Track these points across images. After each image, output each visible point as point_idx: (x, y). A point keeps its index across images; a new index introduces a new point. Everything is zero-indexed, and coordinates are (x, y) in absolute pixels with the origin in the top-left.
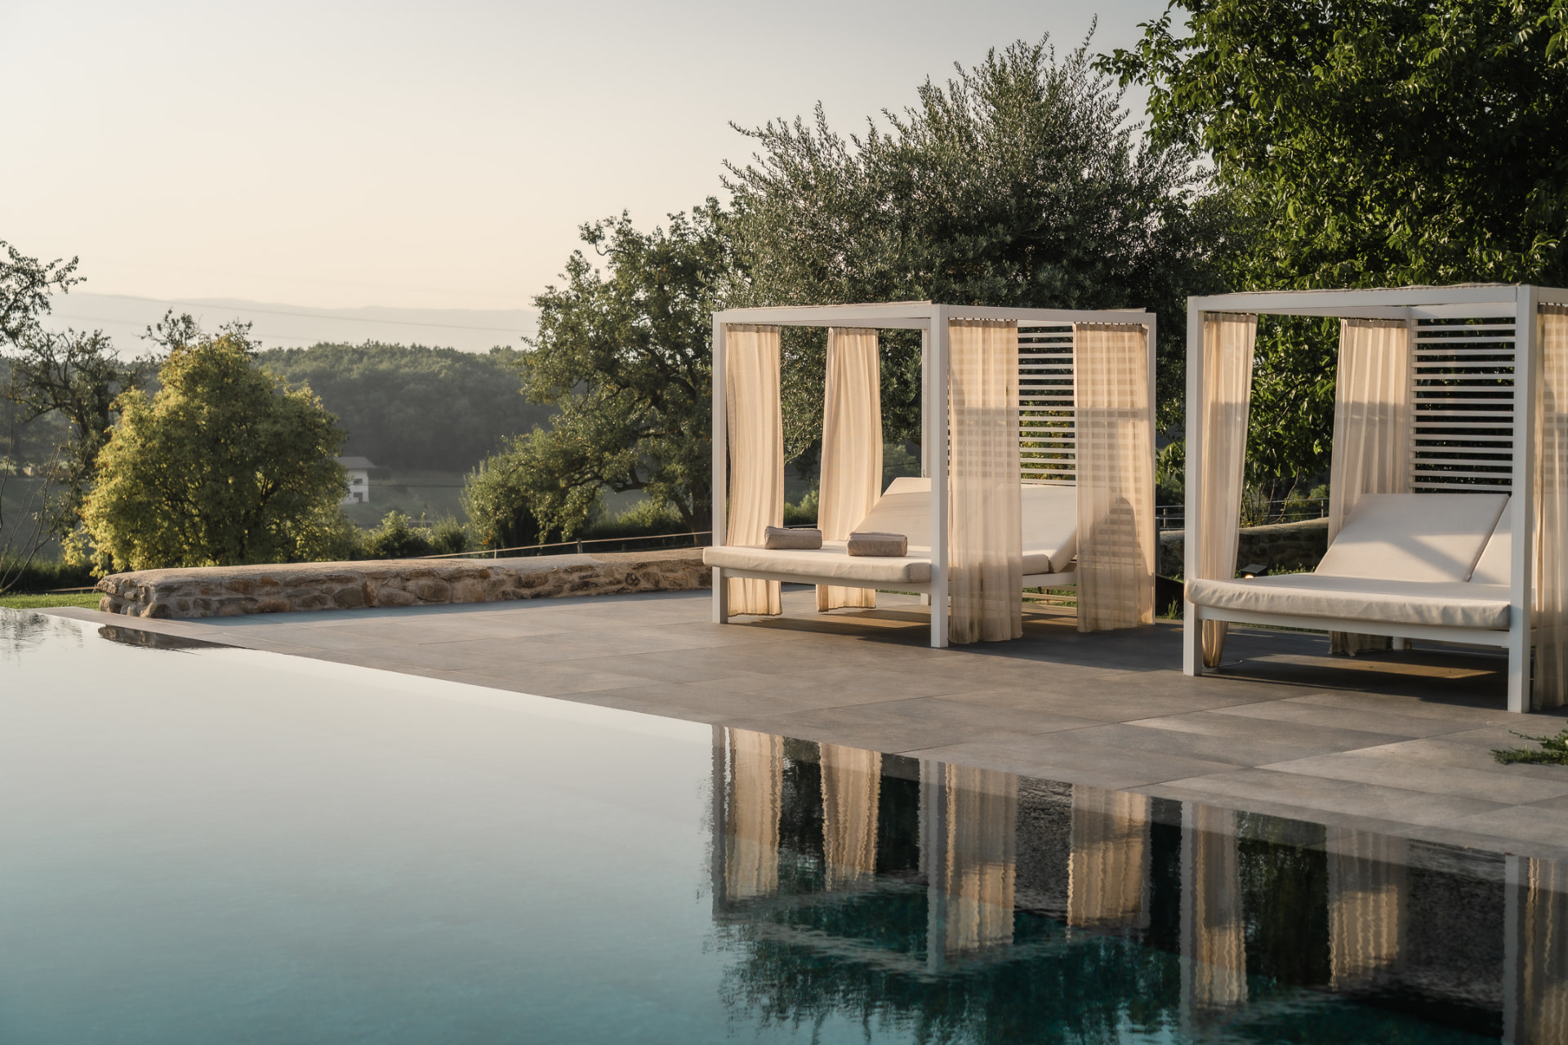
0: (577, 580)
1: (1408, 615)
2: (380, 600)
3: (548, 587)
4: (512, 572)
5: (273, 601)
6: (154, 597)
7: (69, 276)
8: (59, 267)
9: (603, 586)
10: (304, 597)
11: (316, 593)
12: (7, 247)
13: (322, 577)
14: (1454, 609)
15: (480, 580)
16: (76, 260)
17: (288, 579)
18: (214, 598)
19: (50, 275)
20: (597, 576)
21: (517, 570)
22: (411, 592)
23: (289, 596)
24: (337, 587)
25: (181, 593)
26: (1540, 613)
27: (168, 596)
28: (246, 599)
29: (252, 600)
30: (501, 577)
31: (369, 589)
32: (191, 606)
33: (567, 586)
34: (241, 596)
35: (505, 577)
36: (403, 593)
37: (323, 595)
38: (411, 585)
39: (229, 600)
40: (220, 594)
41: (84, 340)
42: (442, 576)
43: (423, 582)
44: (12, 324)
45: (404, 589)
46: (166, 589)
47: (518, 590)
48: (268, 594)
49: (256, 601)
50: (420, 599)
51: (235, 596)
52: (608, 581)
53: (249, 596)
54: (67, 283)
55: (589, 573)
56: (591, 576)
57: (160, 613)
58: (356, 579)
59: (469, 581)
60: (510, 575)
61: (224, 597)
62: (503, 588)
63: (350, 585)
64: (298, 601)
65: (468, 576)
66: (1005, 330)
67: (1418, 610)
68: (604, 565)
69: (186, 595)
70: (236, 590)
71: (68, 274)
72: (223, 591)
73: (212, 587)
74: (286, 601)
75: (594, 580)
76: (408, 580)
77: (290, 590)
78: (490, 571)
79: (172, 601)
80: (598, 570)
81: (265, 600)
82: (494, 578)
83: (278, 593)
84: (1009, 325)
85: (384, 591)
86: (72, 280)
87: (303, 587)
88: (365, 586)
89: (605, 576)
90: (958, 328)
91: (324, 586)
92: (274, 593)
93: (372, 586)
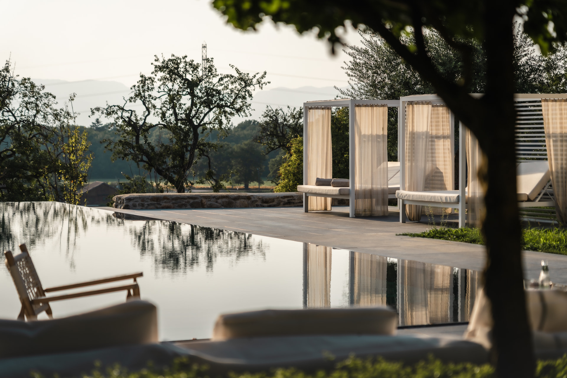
0: (286, 201)
1: (439, 200)
2: (207, 206)
3: (274, 203)
4: (260, 198)
5: (167, 205)
6: (125, 201)
7: (263, 81)
8: (258, 77)
9: (296, 203)
10: (179, 204)
11: (184, 203)
12: (234, 68)
13: (185, 197)
14: (448, 197)
15: (247, 200)
16: (265, 73)
17: (173, 198)
18: (146, 203)
19: (255, 81)
20: (294, 200)
21: (262, 197)
22: (219, 203)
23: (173, 203)
24: (191, 201)
25: (134, 201)
26: (468, 198)
27: (129, 202)
28: (157, 204)
29: (159, 204)
30: (255, 199)
31: (203, 202)
32: (137, 205)
33: (282, 203)
34: (156, 203)
35: (257, 199)
36: (216, 203)
37: (186, 203)
38: (220, 201)
39: (151, 204)
40: (147, 202)
41: (295, 112)
42: (232, 198)
43: (224, 200)
44: (237, 106)
45: (217, 202)
46: (129, 199)
47: (262, 204)
48: (165, 202)
49: (161, 205)
50: (223, 206)
51: (153, 202)
52: (299, 202)
53: (158, 203)
54: (262, 85)
55: (291, 198)
56: (291, 200)
57: (126, 207)
58: (199, 198)
59: (242, 200)
60: (260, 199)
61: (149, 203)
62: (257, 203)
63: (196, 200)
64: (176, 205)
65: (242, 198)
66: (382, 108)
67: (441, 198)
68: (297, 196)
69: (136, 202)
70: (154, 201)
71: (262, 80)
72: (149, 201)
73: (145, 199)
74: (172, 205)
75: (293, 201)
76: (218, 199)
77: (174, 201)
78: (251, 197)
79: (131, 204)
80: (295, 198)
81: (164, 204)
82: (253, 199)
83: (169, 202)
84: (383, 106)
85: (209, 203)
86: (264, 83)
87: (179, 200)
88: (202, 201)
89: (297, 200)
90: (359, 107)
91: (186, 200)
92: (168, 202)
93: (204, 201)
